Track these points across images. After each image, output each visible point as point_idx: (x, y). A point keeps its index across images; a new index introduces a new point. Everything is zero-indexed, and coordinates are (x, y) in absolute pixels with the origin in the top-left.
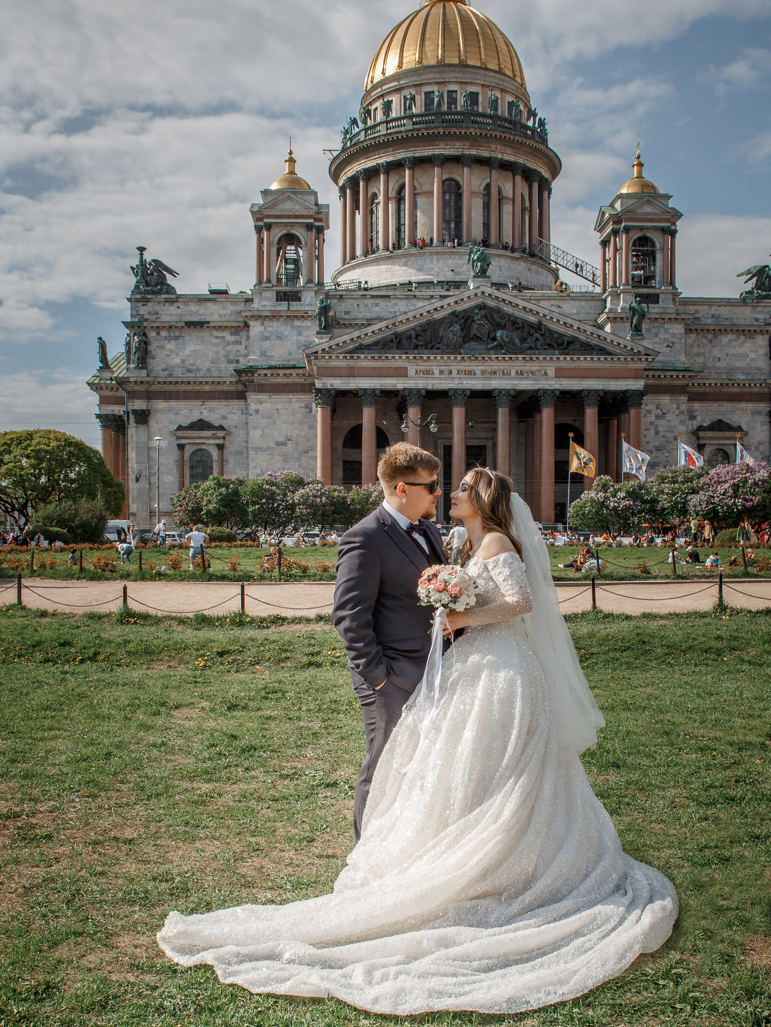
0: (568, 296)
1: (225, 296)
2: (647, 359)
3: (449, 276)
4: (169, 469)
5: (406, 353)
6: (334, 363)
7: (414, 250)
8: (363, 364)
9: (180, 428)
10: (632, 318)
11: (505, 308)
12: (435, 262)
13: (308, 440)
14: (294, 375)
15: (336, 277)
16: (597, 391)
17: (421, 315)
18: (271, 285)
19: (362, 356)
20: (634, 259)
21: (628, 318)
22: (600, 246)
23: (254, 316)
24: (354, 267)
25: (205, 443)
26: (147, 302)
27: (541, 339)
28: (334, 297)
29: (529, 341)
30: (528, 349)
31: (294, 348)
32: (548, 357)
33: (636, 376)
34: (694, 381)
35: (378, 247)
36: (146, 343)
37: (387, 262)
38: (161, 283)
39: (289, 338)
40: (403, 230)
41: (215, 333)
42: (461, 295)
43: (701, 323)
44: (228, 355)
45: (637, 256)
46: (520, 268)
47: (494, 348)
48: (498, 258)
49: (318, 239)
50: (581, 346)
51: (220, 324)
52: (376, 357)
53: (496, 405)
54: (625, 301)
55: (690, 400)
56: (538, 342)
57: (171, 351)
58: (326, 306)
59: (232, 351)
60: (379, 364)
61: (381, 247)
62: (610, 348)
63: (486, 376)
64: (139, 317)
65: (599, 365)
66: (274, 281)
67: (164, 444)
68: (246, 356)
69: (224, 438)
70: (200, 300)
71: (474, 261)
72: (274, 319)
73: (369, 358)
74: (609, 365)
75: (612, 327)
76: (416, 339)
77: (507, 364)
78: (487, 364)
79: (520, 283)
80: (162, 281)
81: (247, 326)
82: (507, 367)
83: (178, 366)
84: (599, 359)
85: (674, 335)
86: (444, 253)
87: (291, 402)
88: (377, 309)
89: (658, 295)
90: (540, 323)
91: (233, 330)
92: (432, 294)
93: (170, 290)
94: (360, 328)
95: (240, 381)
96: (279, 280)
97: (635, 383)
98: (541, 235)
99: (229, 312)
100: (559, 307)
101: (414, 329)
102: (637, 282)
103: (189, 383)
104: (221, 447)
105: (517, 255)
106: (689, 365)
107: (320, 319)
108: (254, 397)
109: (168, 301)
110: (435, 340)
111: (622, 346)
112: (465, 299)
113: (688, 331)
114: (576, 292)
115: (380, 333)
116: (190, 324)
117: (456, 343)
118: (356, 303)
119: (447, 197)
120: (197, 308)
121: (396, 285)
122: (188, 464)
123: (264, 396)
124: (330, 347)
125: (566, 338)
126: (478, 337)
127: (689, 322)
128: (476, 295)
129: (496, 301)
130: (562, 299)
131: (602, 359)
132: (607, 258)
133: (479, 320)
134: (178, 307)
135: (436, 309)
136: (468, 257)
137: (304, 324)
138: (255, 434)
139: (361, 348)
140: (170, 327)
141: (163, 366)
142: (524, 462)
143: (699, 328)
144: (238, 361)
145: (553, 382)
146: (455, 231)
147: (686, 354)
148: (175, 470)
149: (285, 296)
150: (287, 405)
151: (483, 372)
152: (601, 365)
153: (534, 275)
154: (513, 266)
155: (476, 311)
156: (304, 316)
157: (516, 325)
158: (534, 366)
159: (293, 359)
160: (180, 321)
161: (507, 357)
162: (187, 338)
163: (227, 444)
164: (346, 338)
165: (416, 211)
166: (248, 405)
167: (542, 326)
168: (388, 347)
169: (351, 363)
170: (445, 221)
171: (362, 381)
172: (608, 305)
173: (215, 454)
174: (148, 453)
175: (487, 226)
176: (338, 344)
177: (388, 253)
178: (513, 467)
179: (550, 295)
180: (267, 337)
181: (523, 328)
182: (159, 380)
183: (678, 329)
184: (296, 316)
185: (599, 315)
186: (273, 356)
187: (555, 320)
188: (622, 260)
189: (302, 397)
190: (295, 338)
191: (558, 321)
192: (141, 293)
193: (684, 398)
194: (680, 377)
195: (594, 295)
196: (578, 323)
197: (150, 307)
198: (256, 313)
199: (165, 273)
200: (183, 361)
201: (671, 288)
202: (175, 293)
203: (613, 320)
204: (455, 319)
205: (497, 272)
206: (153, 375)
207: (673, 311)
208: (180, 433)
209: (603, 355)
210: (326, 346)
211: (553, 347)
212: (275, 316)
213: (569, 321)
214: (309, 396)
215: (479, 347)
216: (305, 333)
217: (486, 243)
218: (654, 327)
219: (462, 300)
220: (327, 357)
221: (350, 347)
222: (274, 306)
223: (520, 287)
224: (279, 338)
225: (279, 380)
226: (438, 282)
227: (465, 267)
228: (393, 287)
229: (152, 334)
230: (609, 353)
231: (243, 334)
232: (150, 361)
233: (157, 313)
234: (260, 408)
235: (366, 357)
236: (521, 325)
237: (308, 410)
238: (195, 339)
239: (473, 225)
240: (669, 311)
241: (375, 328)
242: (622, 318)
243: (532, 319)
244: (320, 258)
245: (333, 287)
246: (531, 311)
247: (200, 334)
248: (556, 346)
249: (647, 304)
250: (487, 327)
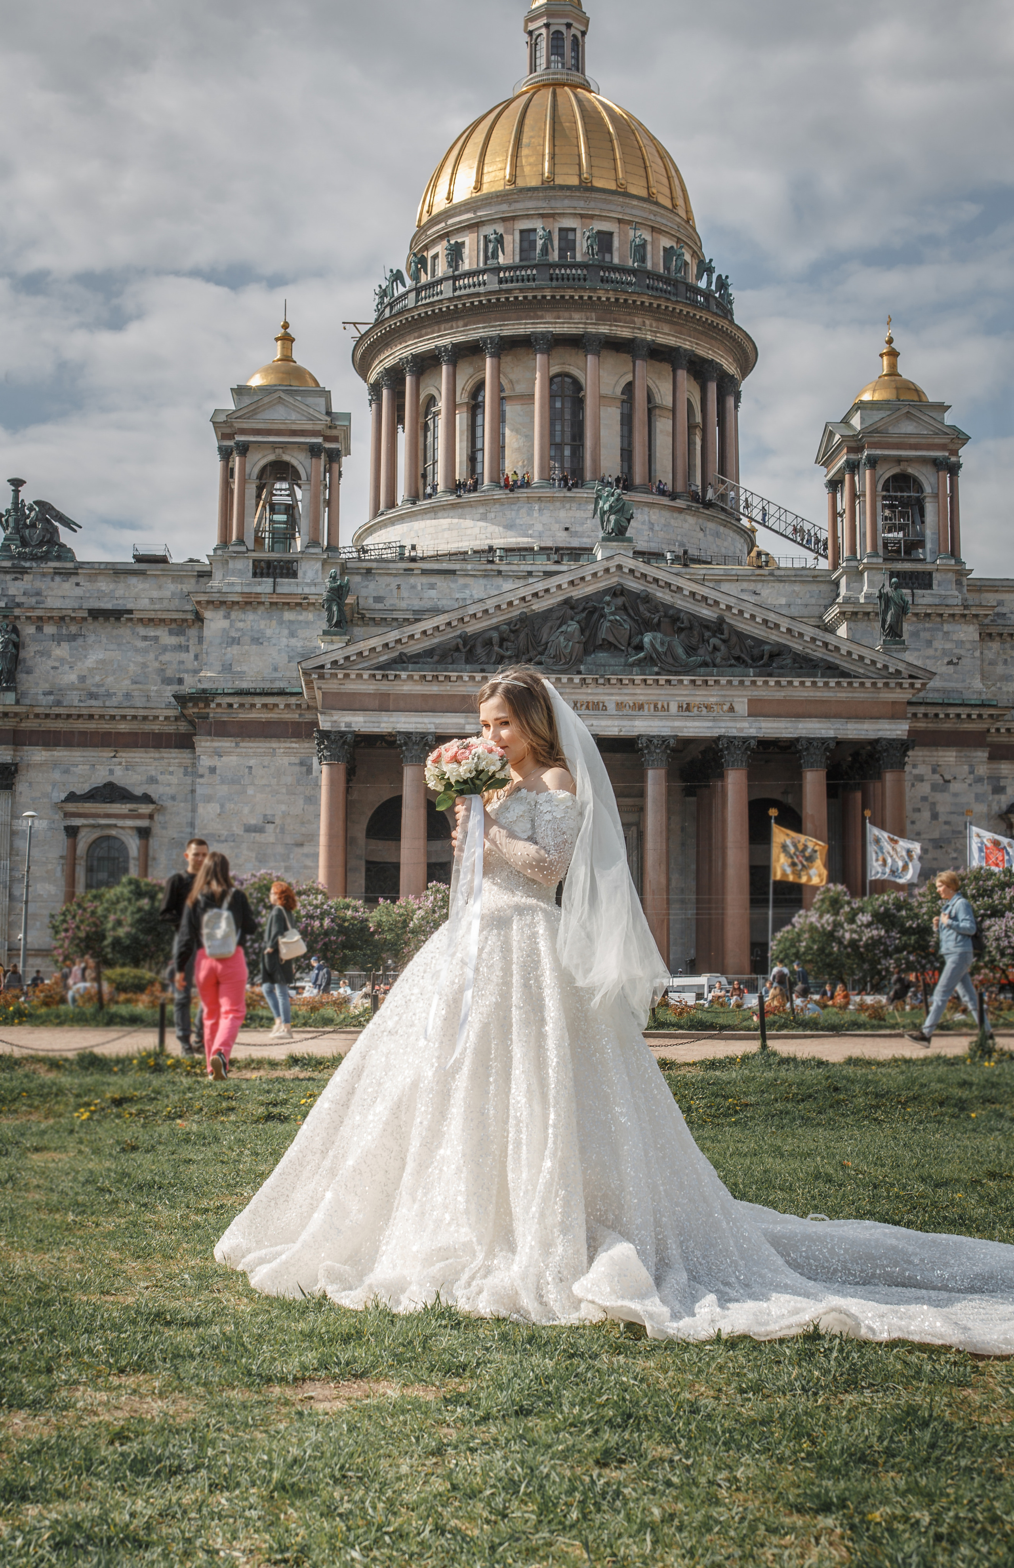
0: (771, 574)
1: (161, 566)
2: (912, 685)
3: (562, 539)
4: (47, 872)
5: (483, 671)
6: (352, 686)
7: (499, 494)
8: (405, 688)
9: (72, 797)
10: (885, 612)
11: (659, 594)
12: (536, 514)
13: (303, 823)
14: (282, 706)
15: (360, 537)
16: (823, 741)
17: (510, 604)
18: (244, 549)
19: (404, 675)
20: (887, 513)
21: (877, 614)
22: (826, 491)
23: (213, 602)
24: (392, 522)
25: (115, 826)
26: (22, 573)
27: (723, 648)
28: (356, 571)
29: (701, 651)
30: (700, 666)
31: (282, 660)
32: (736, 681)
33: (894, 713)
34: (998, 724)
35: (434, 488)
36: (16, 646)
37: (452, 513)
38: (48, 542)
39: (274, 641)
40: (479, 459)
41: (142, 631)
42: (580, 570)
43: (1009, 622)
44: (163, 670)
45: (891, 507)
46: (686, 526)
47: (639, 663)
48: (646, 509)
49: (330, 471)
50: (795, 661)
51: (152, 615)
52: (429, 675)
53: (642, 764)
54: (871, 584)
55: (992, 758)
56: (718, 654)
57: (62, 660)
58: (340, 586)
59: (170, 662)
60: (435, 689)
61: (440, 488)
62: (845, 665)
63: (625, 712)
64: (6, 599)
65: (826, 694)
66: (250, 542)
67: (41, 825)
68: (196, 672)
69: (151, 817)
70: (117, 571)
71: (603, 513)
72: (248, 607)
73: (416, 677)
74: (844, 695)
75: (849, 629)
76: (501, 646)
77: (663, 692)
78: (626, 691)
79: (685, 552)
80: (51, 539)
81: (199, 619)
82: (662, 698)
83: (72, 687)
84: (826, 684)
85: (960, 643)
86: (552, 499)
87: (274, 754)
88: (433, 593)
89: (930, 574)
90: (721, 620)
91: (174, 626)
92: (529, 568)
93: (65, 553)
94: (400, 626)
95: (183, 715)
96: (259, 541)
97: (893, 727)
98: (722, 470)
99: (168, 594)
100: (755, 593)
101: (496, 628)
102: (891, 552)
103: (91, 717)
104: (144, 833)
105: (680, 503)
106: (989, 696)
107: (329, 609)
108: (208, 744)
109: (60, 574)
110: (534, 649)
111: (868, 661)
112: (588, 578)
113: (986, 636)
114: (786, 569)
115: (436, 634)
116: (96, 614)
117: (571, 654)
118: (394, 582)
119: (558, 405)
120: (112, 586)
121: (466, 553)
122: (83, 863)
123: (226, 744)
124: (347, 658)
125: (767, 648)
126: (610, 644)
127: (987, 621)
128: (607, 570)
129: (641, 581)
130: (761, 579)
131: (832, 684)
132: (839, 509)
133: (613, 614)
134: (77, 584)
135: (535, 595)
136: (593, 506)
137: (301, 618)
138: (207, 812)
139: (402, 661)
140: (62, 618)
141: (46, 687)
142: (694, 867)
143: (1006, 631)
144: (180, 681)
145: (746, 725)
146: (572, 462)
147: (984, 678)
148: (59, 873)
149: (269, 568)
150: (266, 760)
151: (620, 706)
152: (831, 694)
153: (710, 538)
154: (672, 522)
155: (608, 598)
156: (301, 604)
157: (678, 624)
158: (711, 696)
159: (280, 679)
160: (81, 608)
161: (662, 679)
162: (91, 638)
163: (156, 830)
164: (376, 643)
165: (504, 428)
166: (195, 758)
167: (725, 626)
168: (450, 660)
169: (384, 687)
170: (553, 445)
171: (403, 719)
172: (843, 591)
173: (133, 845)
174: (12, 842)
175: (627, 454)
176: (361, 653)
177: (454, 497)
178: (675, 877)
179: (739, 573)
180: (234, 639)
181: (691, 628)
182: (38, 710)
183: (968, 633)
184: (288, 604)
185: (826, 607)
186: (244, 673)
187: (747, 616)
188: (865, 513)
189: (294, 745)
190: (284, 641)
191: (753, 617)
192: (12, 558)
193: (982, 755)
194: (974, 717)
195: (816, 573)
196: (787, 620)
197: (27, 582)
198: (216, 597)
199: (56, 524)
200: (82, 679)
201: (953, 562)
202: (73, 559)
203: (852, 616)
204: (570, 612)
205: (646, 533)
206: (27, 701)
207: (959, 601)
208: (71, 807)
209: (834, 677)
210: (339, 656)
211: (744, 661)
212: (251, 603)
213: (772, 617)
214: (307, 745)
215: (612, 661)
216: (301, 633)
217: (626, 482)
218: (925, 629)
219: (583, 579)
220: (340, 676)
221: (382, 659)
222: (249, 585)
223: (685, 559)
224: (257, 641)
225: (254, 715)
226: (542, 549)
227: (589, 524)
228: (462, 557)
229: (29, 630)
230: (845, 674)
231: (193, 632)
232: (22, 677)
233: (38, 594)
234: (218, 764)
235: (410, 677)
236: (686, 624)
237: (304, 769)
238: (104, 640)
239: (603, 452)
240: (950, 602)
241: (427, 625)
242: (868, 614)
243: (706, 613)
244: (332, 504)
245: (355, 555)
246: (705, 599)
247: (115, 632)
248: (750, 662)
249: (912, 589)
250: (627, 626)
